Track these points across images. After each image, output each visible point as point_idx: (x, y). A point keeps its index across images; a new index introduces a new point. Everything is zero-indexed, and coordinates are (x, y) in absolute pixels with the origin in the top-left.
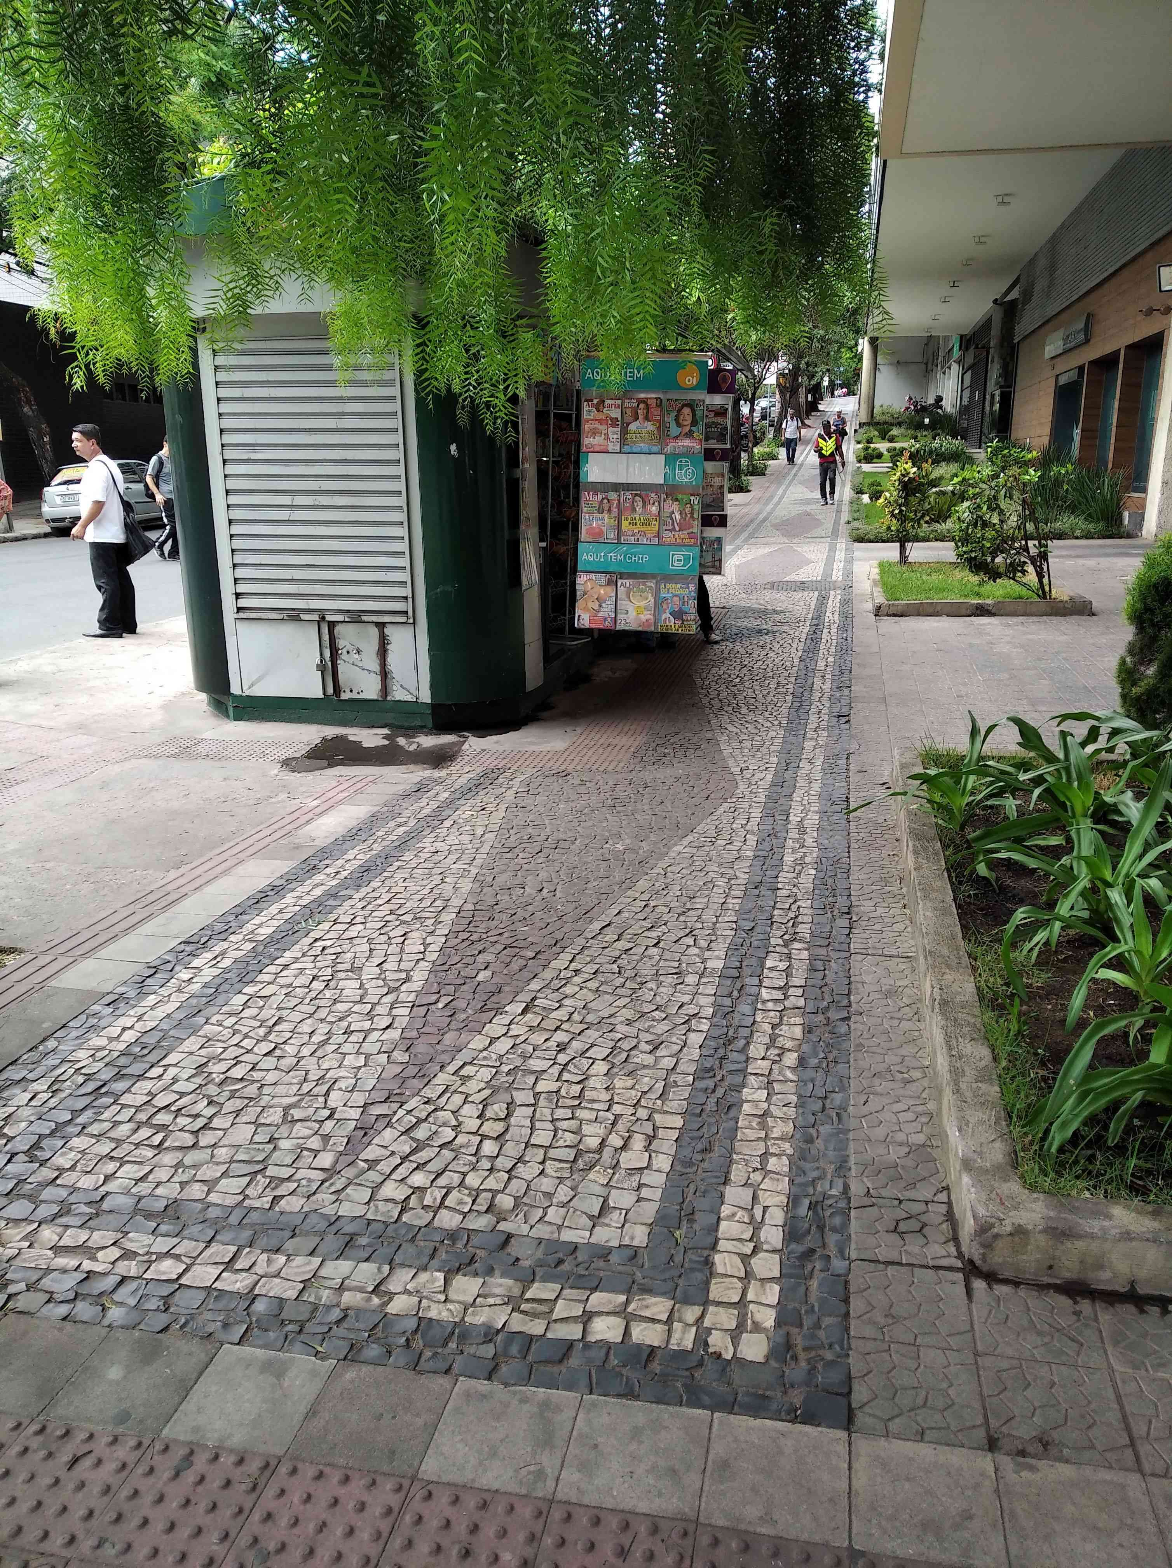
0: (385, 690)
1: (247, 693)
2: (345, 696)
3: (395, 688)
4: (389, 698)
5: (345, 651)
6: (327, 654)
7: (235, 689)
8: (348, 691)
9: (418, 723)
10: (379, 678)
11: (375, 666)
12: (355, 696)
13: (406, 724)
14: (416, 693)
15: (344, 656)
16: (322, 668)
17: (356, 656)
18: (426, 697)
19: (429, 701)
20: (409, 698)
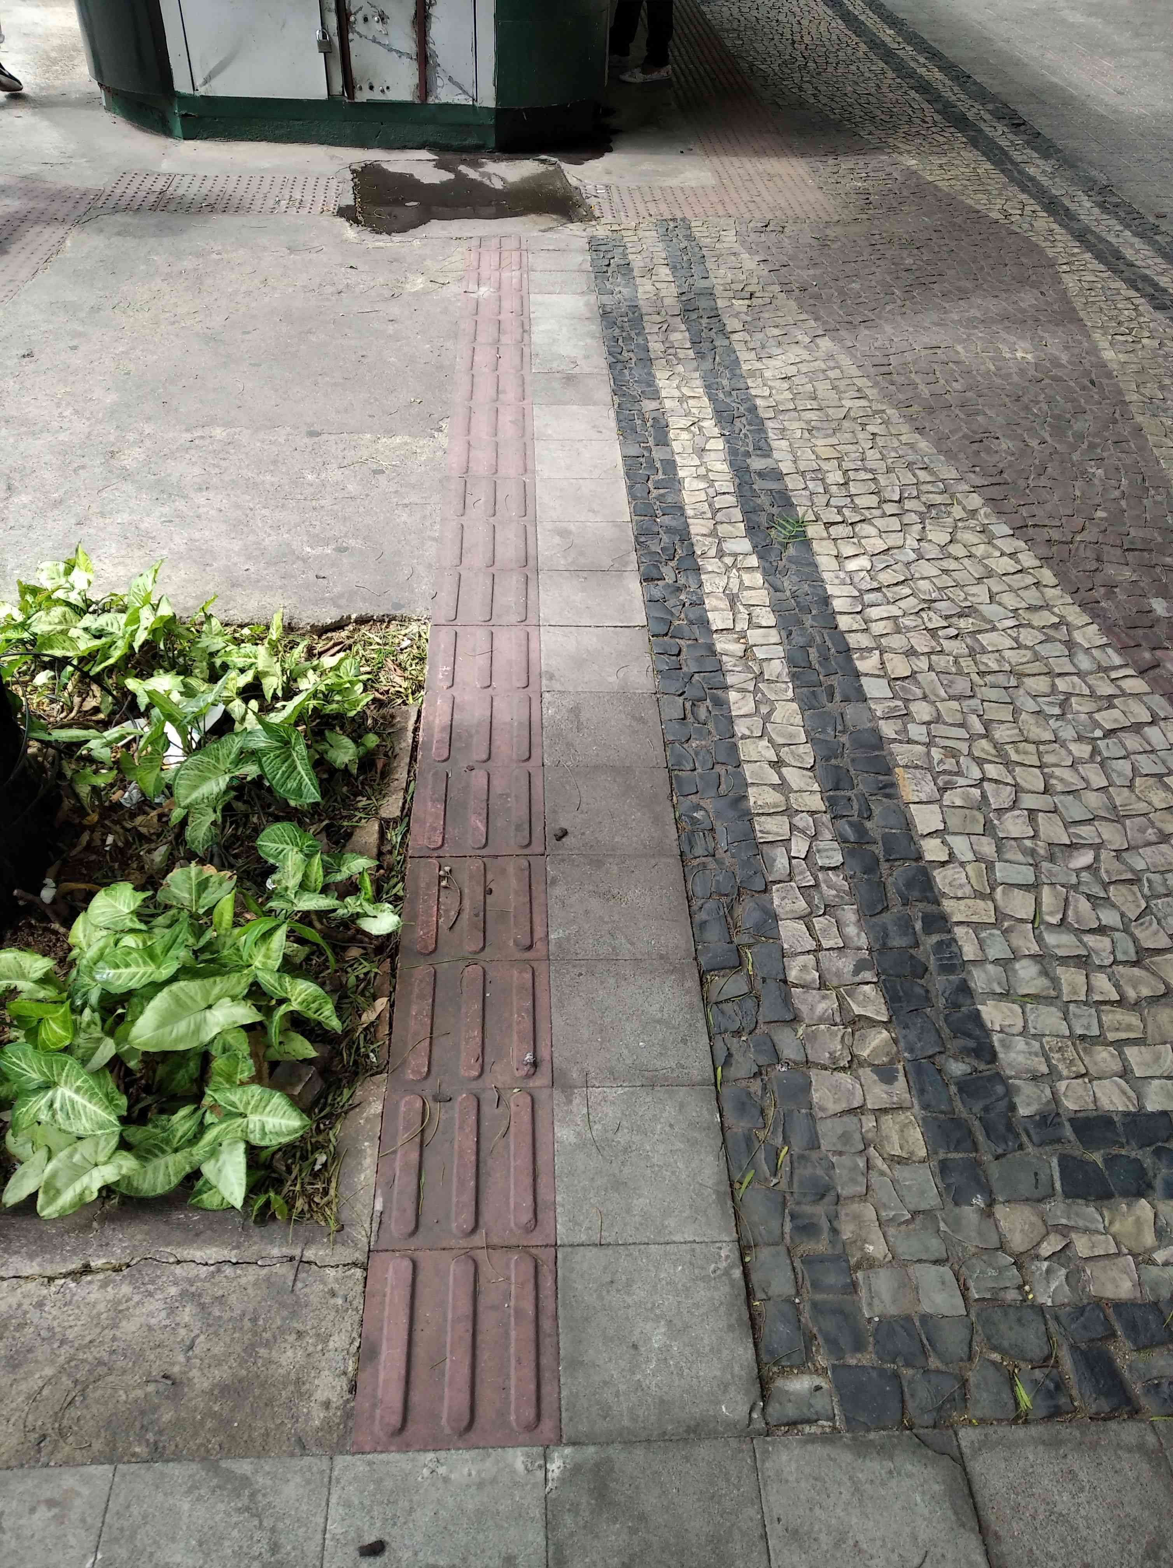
0: (425, 86)
1: (202, 91)
2: (362, 96)
3: (439, 82)
4: (431, 100)
5: (360, 17)
6: (333, 22)
7: (182, 85)
8: (366, 87)
9: (471, 141)
10: (415, 65)
11: (409, 45)
12: (377, 96)
13: (455, 143)
14: (472, 91)
15: (360, 27)
16: (325, 46)
17: (379, 26)
18: (488, 98)
19: (492, 104)
20: (462, 99)
